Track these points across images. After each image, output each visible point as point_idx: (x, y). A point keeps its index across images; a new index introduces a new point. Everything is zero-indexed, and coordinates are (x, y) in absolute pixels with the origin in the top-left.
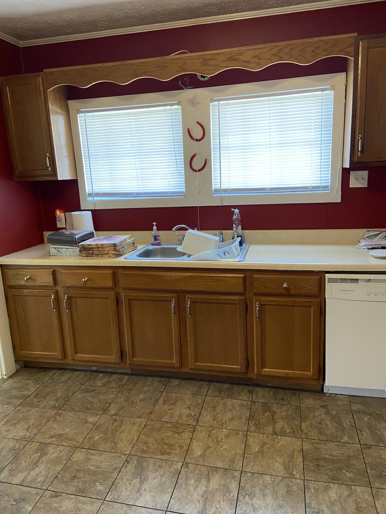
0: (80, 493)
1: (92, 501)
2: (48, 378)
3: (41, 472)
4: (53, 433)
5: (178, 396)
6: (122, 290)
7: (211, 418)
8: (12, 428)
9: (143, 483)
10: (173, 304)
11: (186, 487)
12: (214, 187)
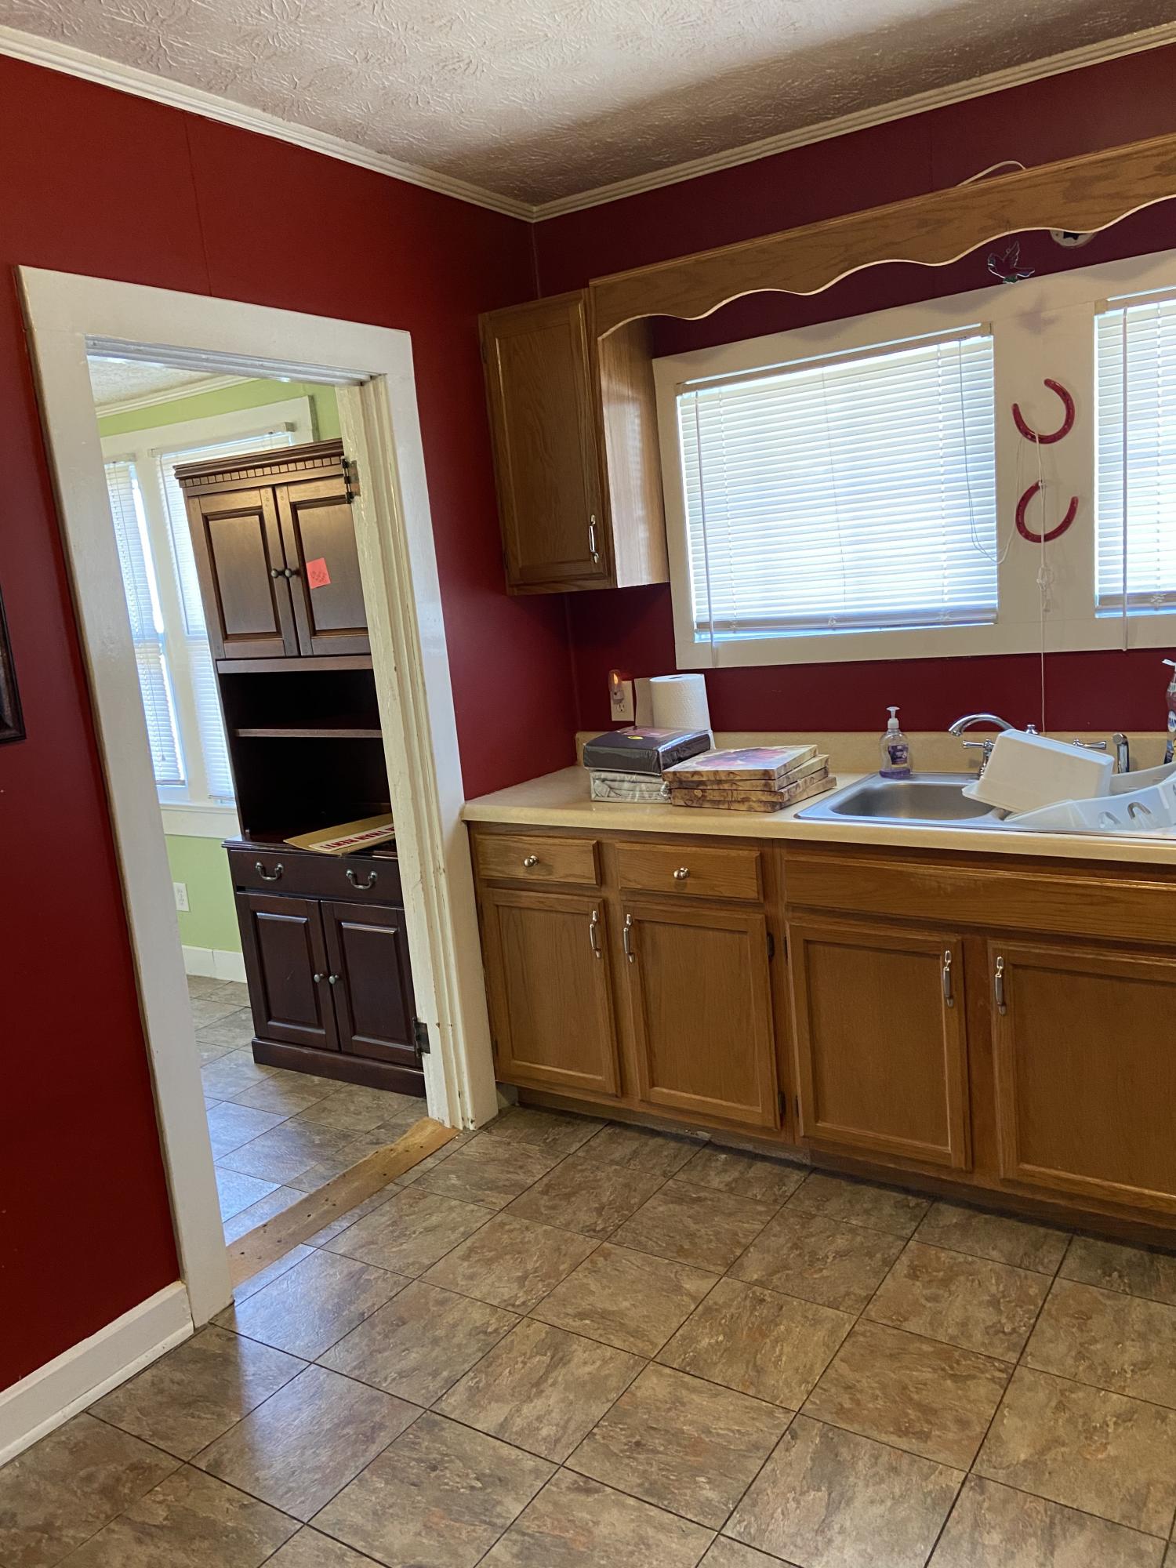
0: (652, 1496)
1: (683, 1527)
2: (579, 1145)
3: (549, 1412)
4: (585, 1305)
5: (961, 1260)
6: (787, 910)
7: (1070, 1350)
8: (483, 1271)
9: (838, 1508)
10: (944, 965)
11: (973, 1552)
12: (1100, 589)
